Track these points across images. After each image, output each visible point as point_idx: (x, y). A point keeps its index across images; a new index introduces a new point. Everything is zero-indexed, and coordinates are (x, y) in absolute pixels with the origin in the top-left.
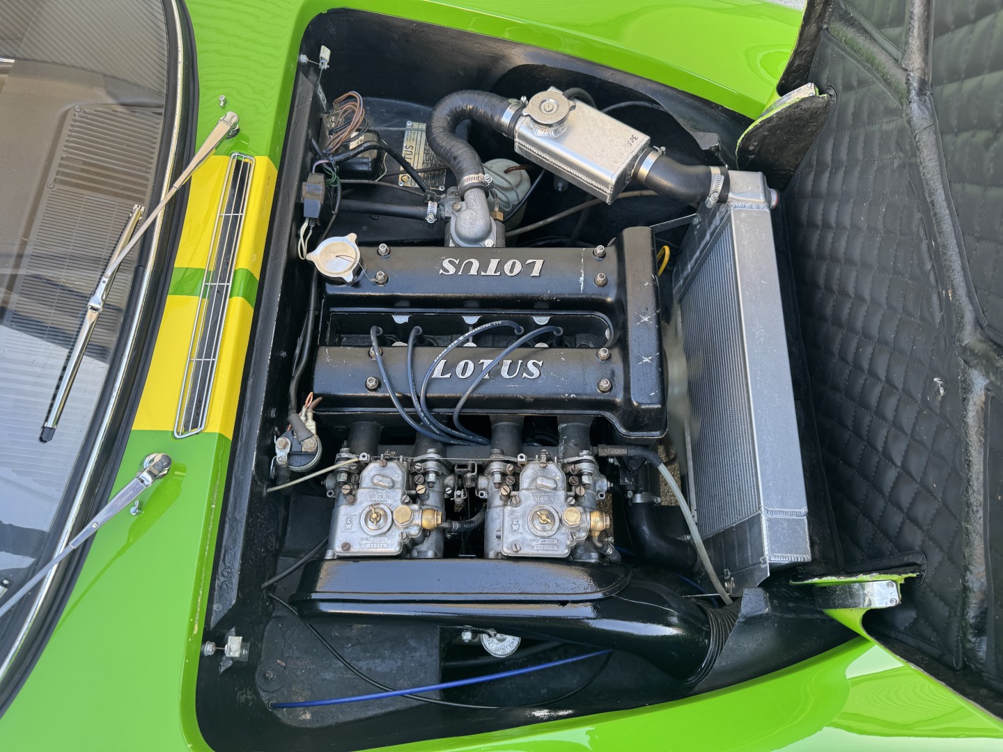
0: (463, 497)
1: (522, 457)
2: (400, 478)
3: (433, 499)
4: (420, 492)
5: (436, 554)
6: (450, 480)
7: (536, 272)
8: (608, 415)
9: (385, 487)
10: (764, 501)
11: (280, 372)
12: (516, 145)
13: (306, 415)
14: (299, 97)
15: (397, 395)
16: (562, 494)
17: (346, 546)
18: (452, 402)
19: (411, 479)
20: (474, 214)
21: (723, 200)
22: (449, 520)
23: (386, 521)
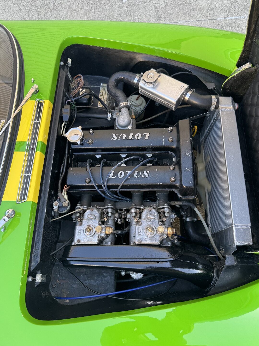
0: (121, 221)
1: (142, 207)
2: (98, 215)
3: (111, 223)
4: (105, 220)
5: (111, 243)
6: (117, 215)
7: (147, 138)
8: (174, 190)
9: (92, 219)
10: (234, 221)
11: (55, 177)
12: (139, 90)
13: (64, 193)
14: (61, 77)
15: (96, 184)
16: (157, 221)
17: (79, 241)
18: (117, 187)
19: (102, 215)
20: (124, 117)
21: (217, 107)
22: (116, 230)
23: (93, 232)
